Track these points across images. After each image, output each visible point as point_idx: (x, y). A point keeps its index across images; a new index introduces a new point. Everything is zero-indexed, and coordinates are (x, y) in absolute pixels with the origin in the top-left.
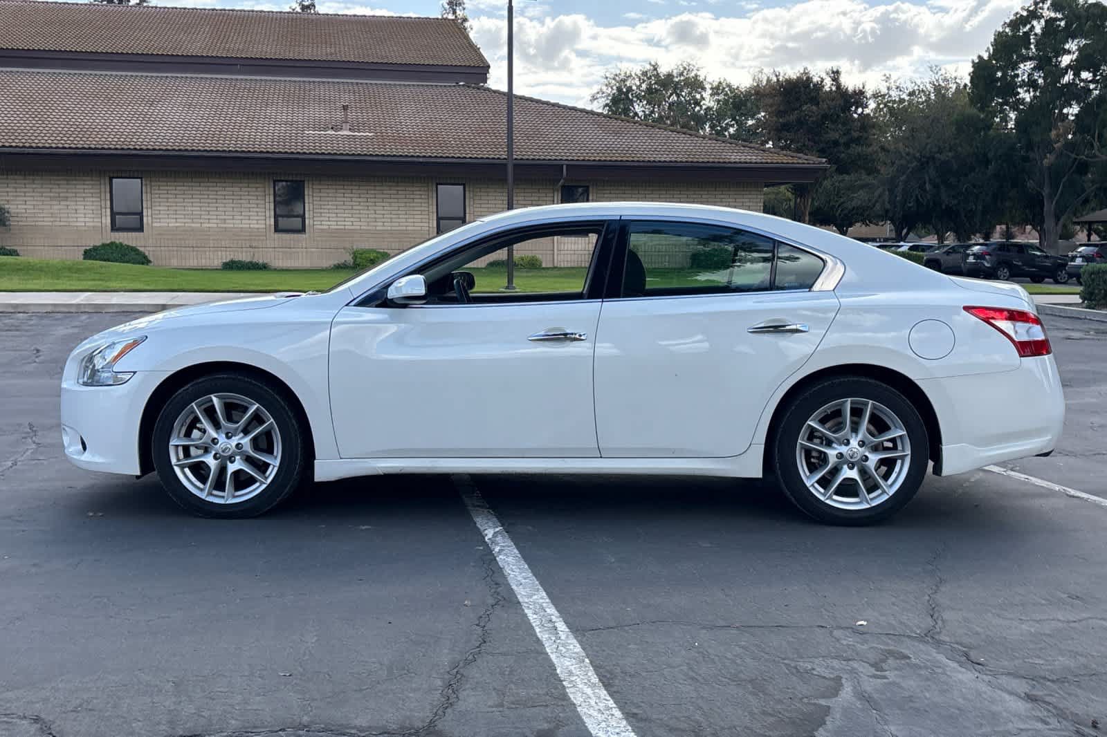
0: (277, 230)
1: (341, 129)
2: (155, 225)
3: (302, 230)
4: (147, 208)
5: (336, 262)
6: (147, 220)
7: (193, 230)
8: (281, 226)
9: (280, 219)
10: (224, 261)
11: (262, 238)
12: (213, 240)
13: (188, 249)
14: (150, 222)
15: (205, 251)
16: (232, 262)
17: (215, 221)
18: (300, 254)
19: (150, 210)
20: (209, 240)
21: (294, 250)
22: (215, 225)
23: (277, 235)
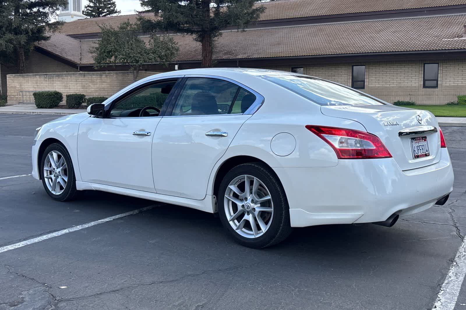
0: (424, 86)
1: (462, 37)
2: (369, 86)
3: (436, 87)
4: (367, 78)
5: (448, 102)
6: (367, 84)
7: (386, 87)
8: (427, 85)
9: (426, 82)
10: (395, 101)
11: (417, 91)
12: (395, 92)
13: (383, 96)
14: (368, 84)
15: (391, 97)
16: (399, 102)
17: (396, 83)
18: (435, 98)
19: (368, 79)
20: (393, 92)
21: (431, 96)
22: (396, 85)
23: (425, 89)
